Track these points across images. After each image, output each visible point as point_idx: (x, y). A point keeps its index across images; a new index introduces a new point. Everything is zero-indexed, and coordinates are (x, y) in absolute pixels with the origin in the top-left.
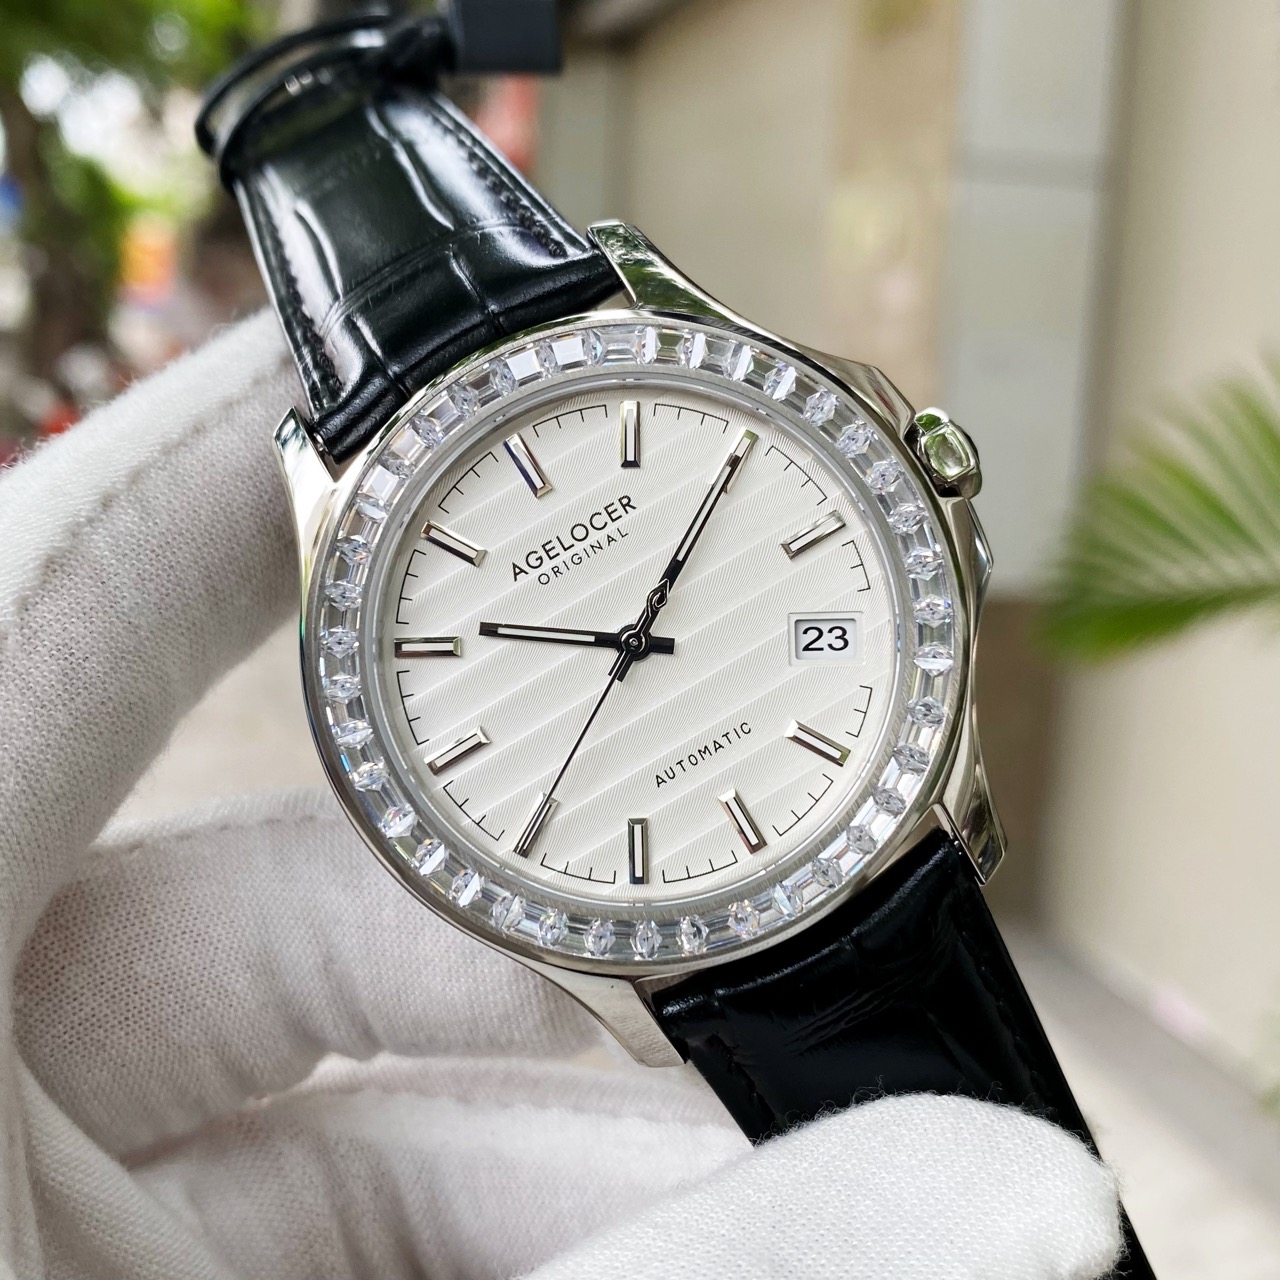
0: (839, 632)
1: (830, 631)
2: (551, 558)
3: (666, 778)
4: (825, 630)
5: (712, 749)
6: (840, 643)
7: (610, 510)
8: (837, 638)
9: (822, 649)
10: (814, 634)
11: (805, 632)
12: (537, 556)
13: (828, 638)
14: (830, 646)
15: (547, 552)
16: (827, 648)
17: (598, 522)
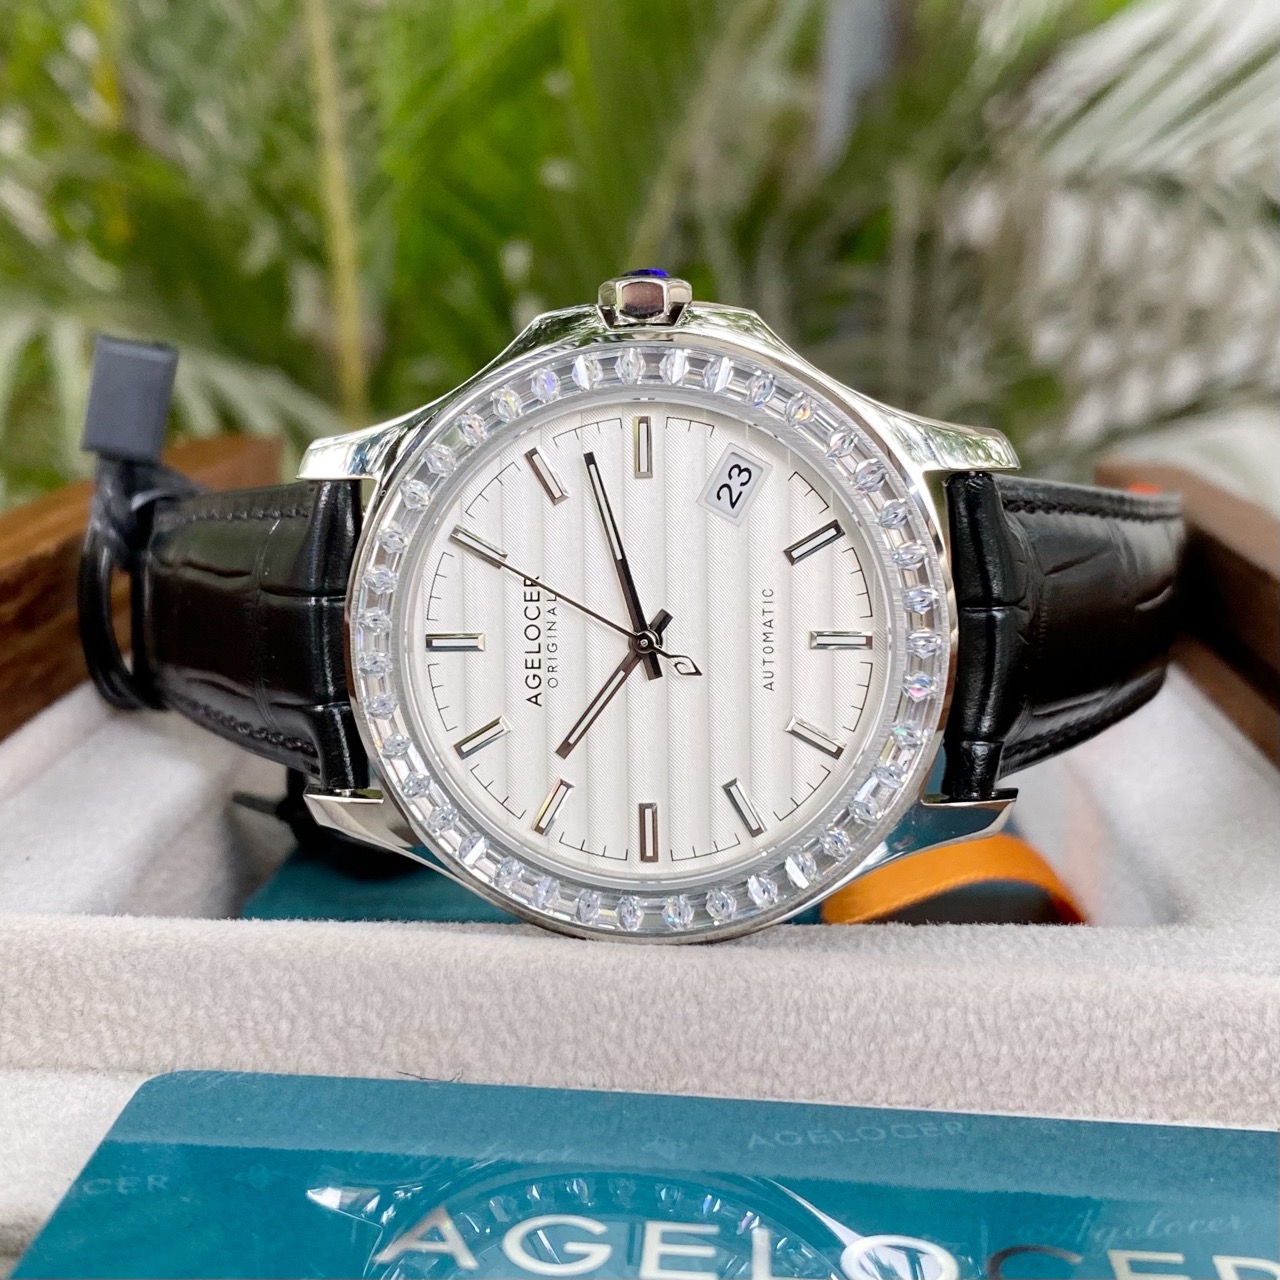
0: (736, 470)
1: (730, 477)
2: (539, 668)
3: (769, 681)
4: (727, 481)
5: (769, 630)
6: (745, 475)
7: (528, 598)
8: (739, 475)
9: (741, 493)
10: (725, 492)
11: (719, 498)
12: (531, 677)
13: (735, 483)
14: (743, 484)
15: (532, 667)
16: (743, 488)
17: (532, 613)
